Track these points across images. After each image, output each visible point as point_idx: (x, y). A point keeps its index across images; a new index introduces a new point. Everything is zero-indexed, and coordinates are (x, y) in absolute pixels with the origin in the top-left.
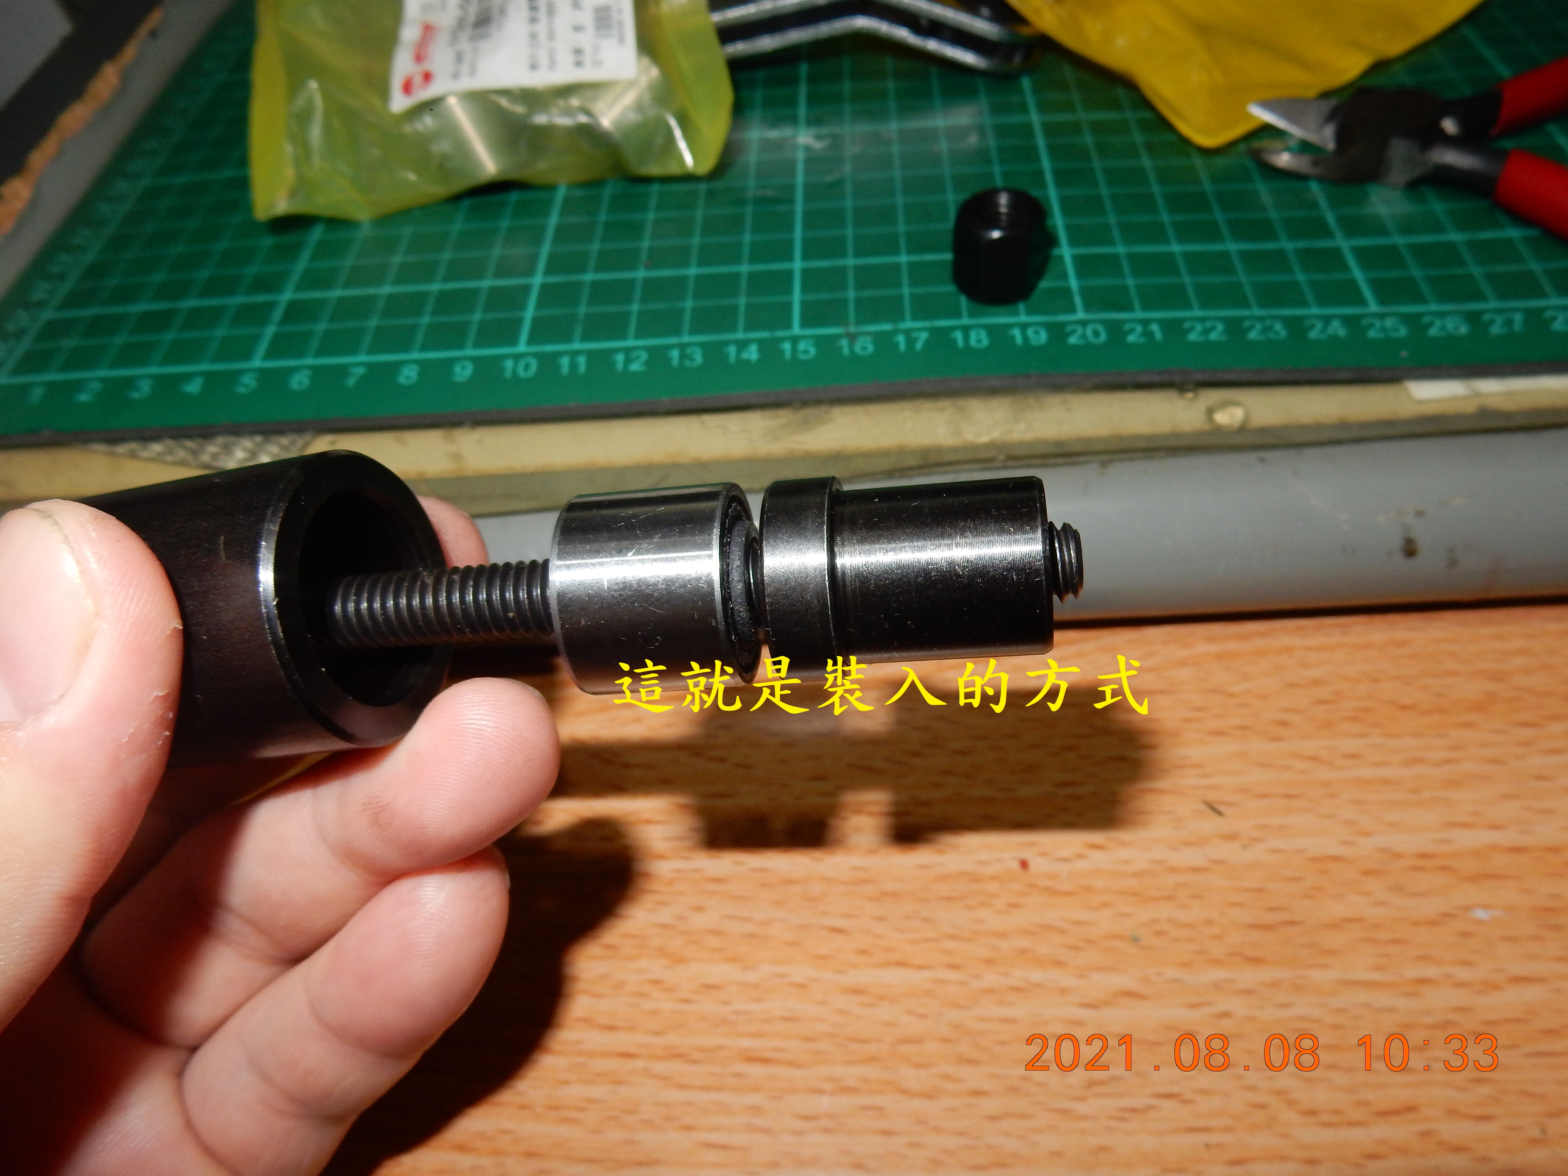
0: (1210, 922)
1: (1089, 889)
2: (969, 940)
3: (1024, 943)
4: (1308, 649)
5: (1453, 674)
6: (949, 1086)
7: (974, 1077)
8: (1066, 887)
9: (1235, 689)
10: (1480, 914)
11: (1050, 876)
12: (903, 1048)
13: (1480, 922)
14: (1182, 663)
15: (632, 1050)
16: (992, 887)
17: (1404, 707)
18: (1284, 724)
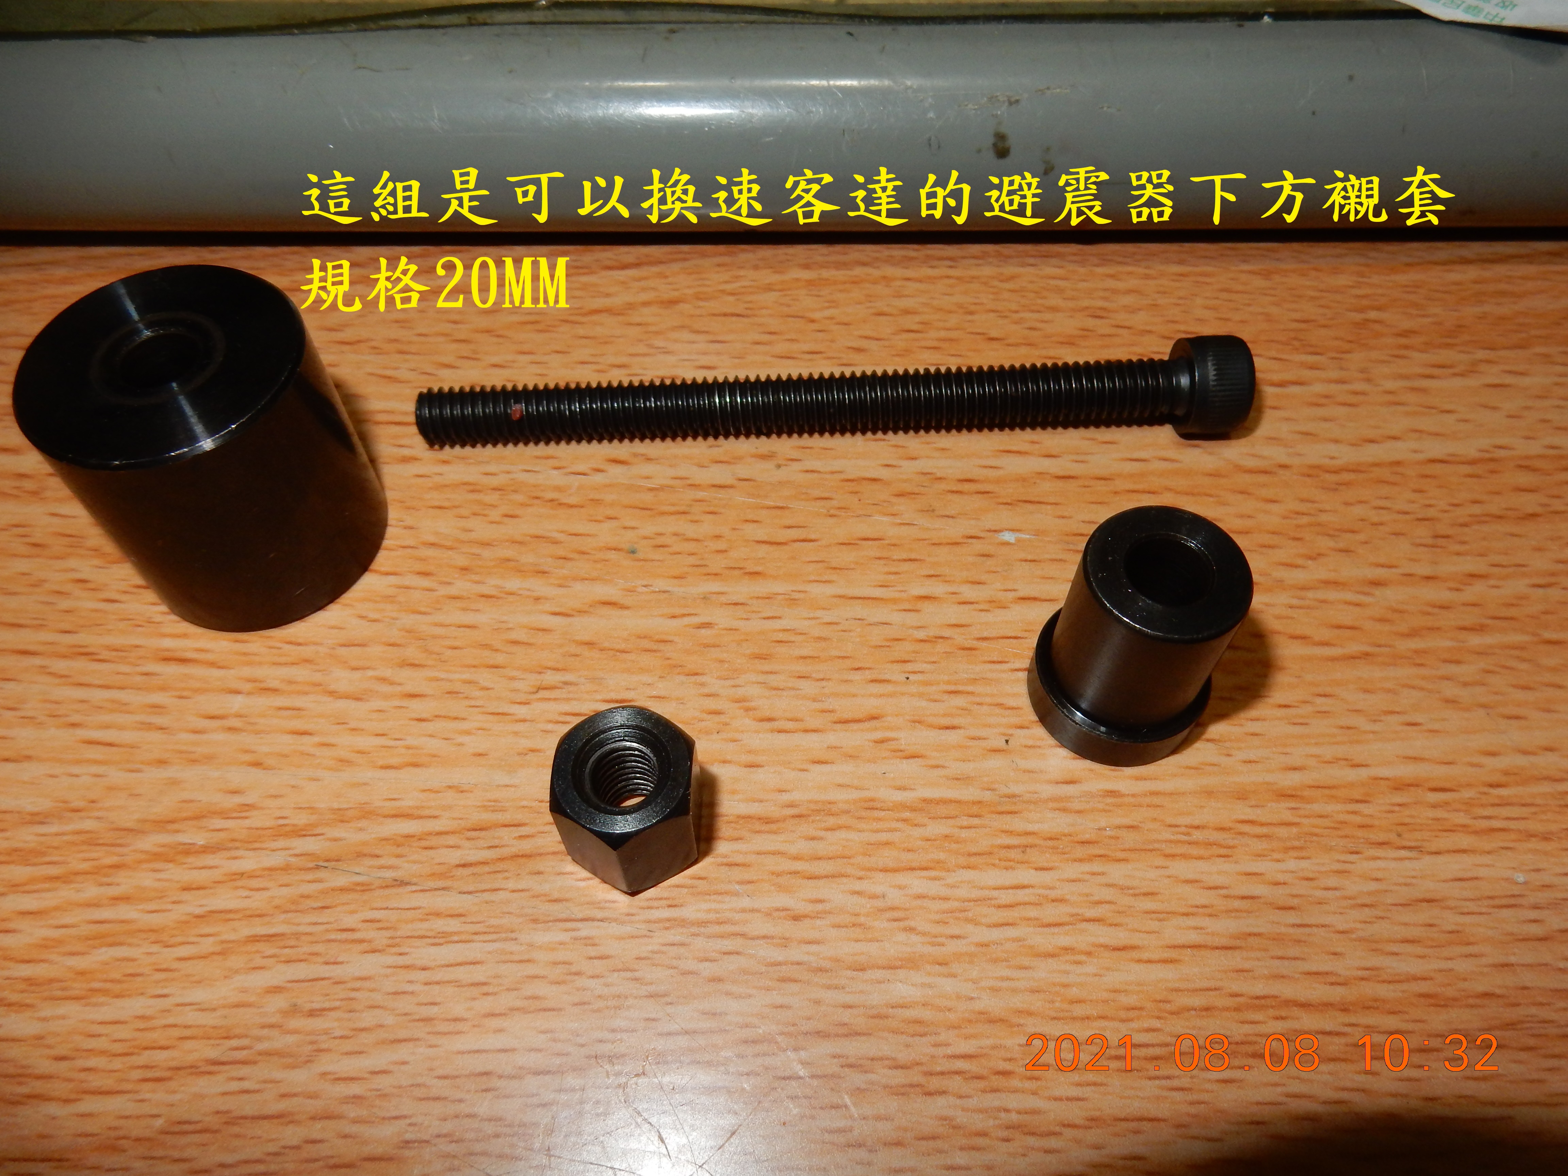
0: (718, 537)
1: (597, 502)
2: (451, 548)
3: (509, 553)
4: (908, 279)
5: (1054, 309)
6: (385, 688)
7: (412, 680)
8: (572, 500)
9: (817, 315)
10: (1008, 537)
11: (558, 489)
12: (343, 651)
13: (1007, 544)
14: (769, 288)
15: (31, 648)
16: (491, 498)
17: (992, 339)
18: (859, 350)
